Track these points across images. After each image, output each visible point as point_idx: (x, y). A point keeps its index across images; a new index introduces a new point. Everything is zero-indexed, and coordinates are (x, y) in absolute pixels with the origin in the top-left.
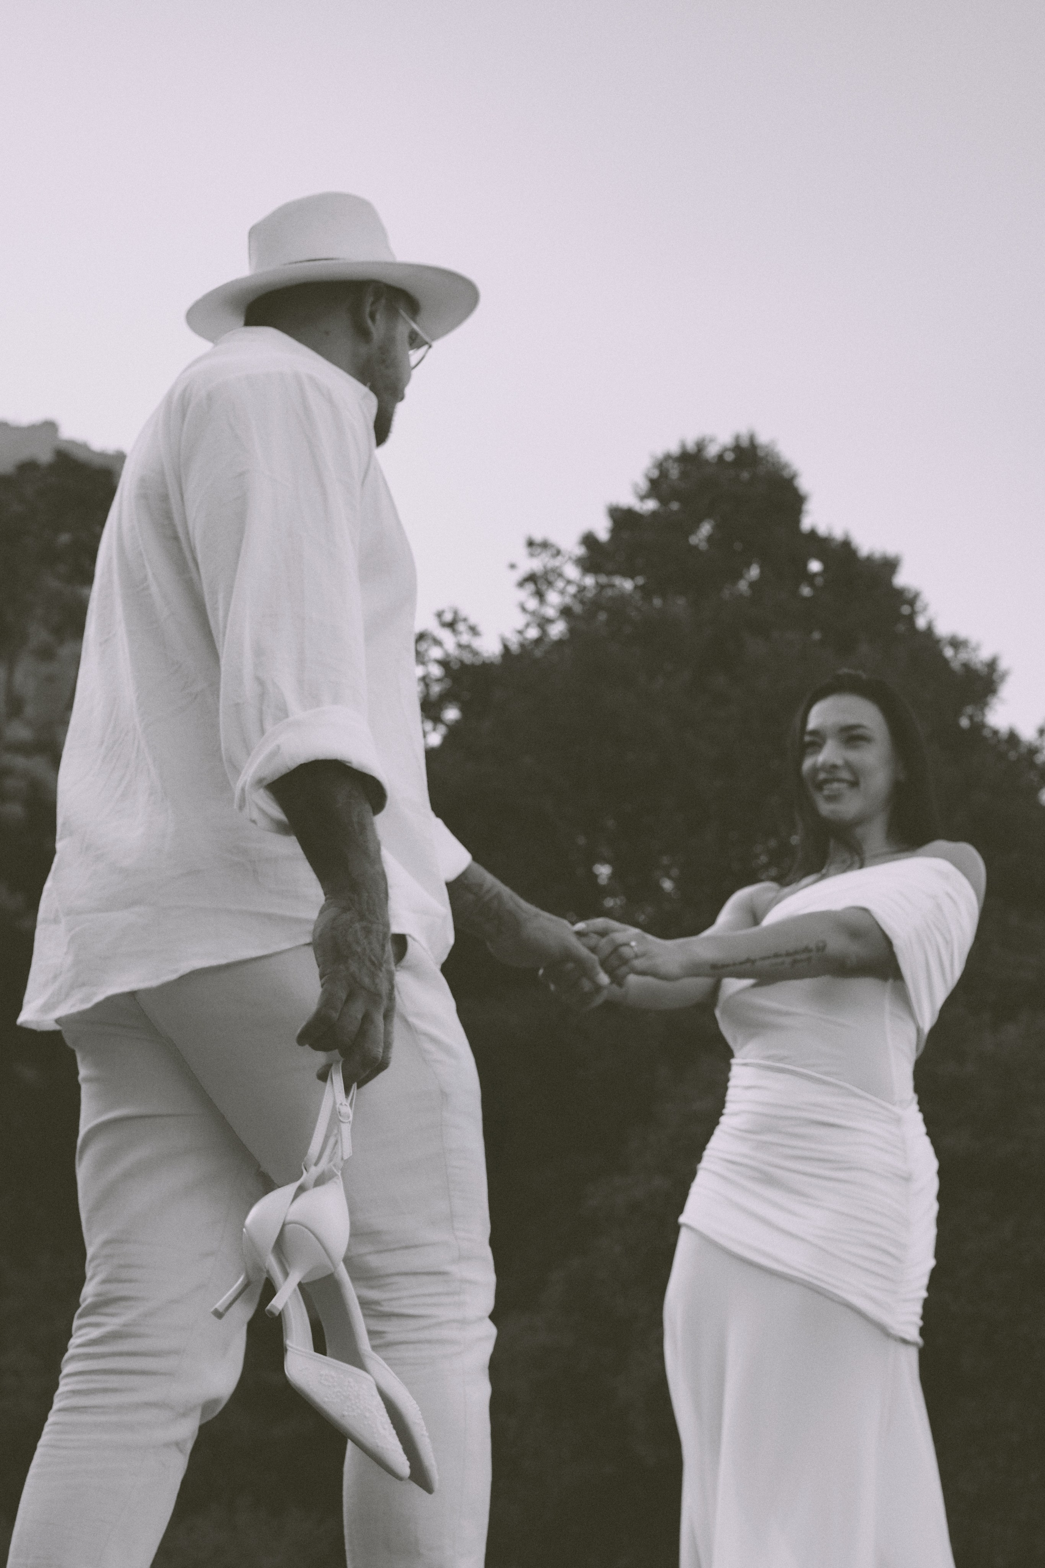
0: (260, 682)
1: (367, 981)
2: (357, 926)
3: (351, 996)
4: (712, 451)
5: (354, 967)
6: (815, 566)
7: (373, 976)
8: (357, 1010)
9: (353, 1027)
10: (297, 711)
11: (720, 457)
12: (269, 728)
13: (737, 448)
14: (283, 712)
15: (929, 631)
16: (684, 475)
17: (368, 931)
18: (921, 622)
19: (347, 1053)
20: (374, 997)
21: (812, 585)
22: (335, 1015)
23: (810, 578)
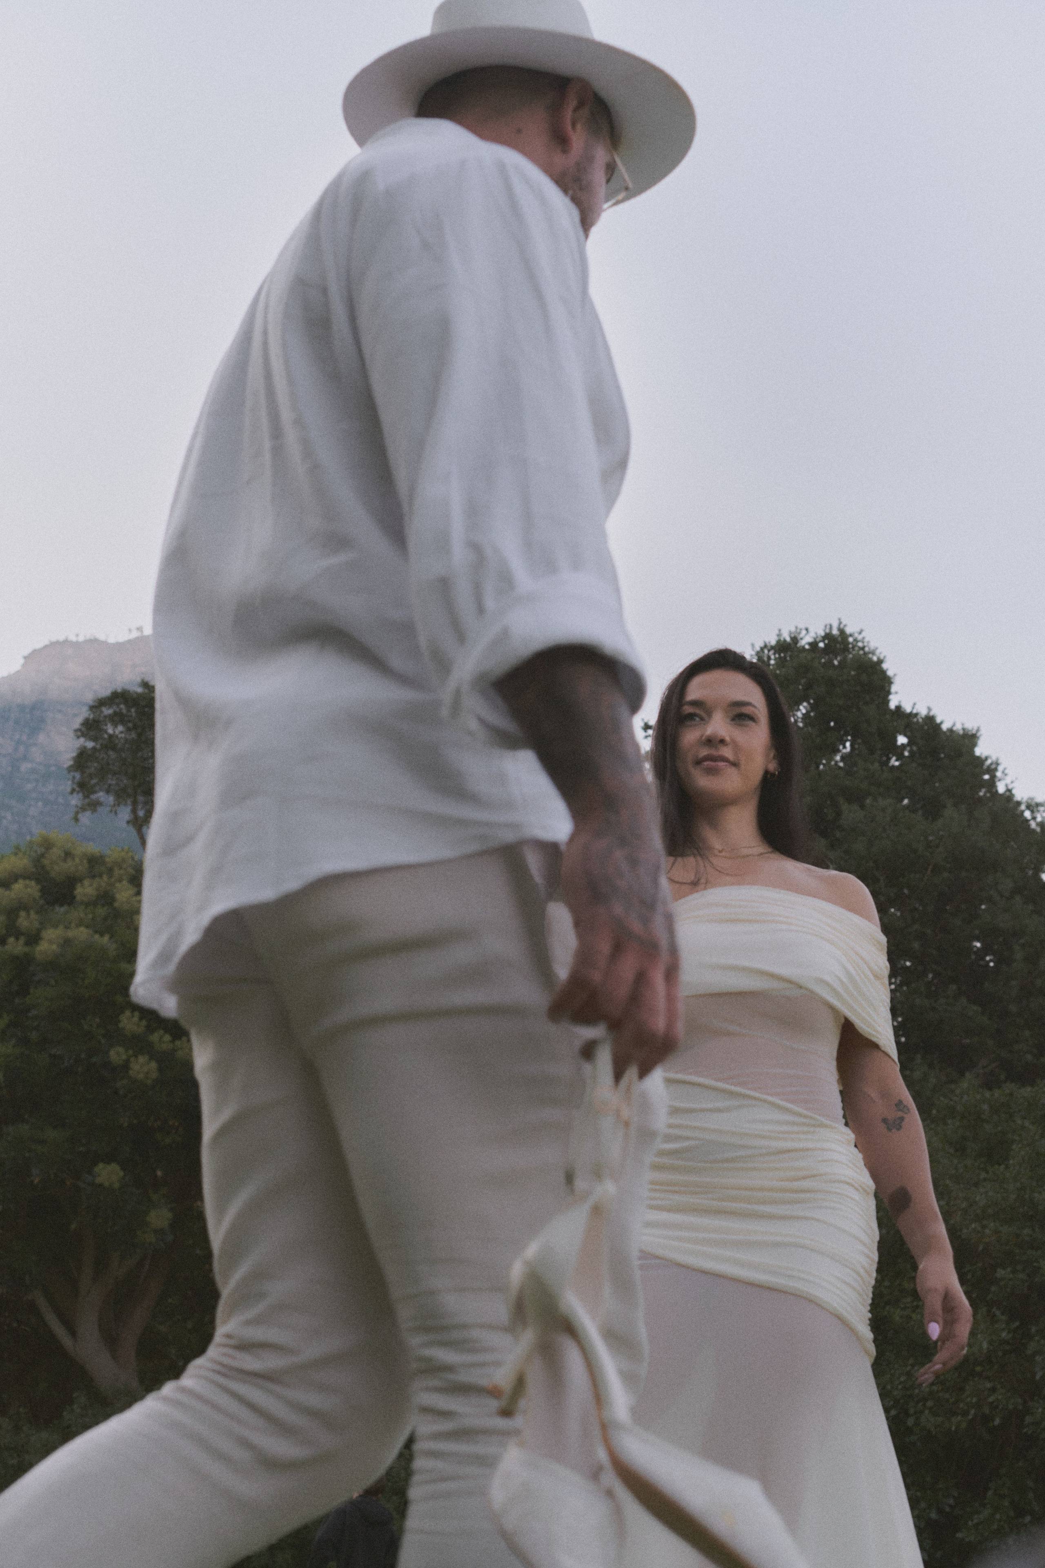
0: (476, 548)
1: (636, 926)
2: (619, 854)
3: (618, 949)
4: (805, 641)
5: (618, 909)
6: (902, 740)
7: (646, 921)
8: (627, 968)
9: (622, 991)
10: (524, 580)
11: (814, 645)
12: (490, 603)
13: (828, 636)
14: (507, 580)
15: (1009, 795)
16: (781, 662)
17: (634, 862)
18: (1001, 788)
19: (615, 1026)
20: (650, 949)
21: (900, 757)
22: (596, 976)
23: (898, 751)
